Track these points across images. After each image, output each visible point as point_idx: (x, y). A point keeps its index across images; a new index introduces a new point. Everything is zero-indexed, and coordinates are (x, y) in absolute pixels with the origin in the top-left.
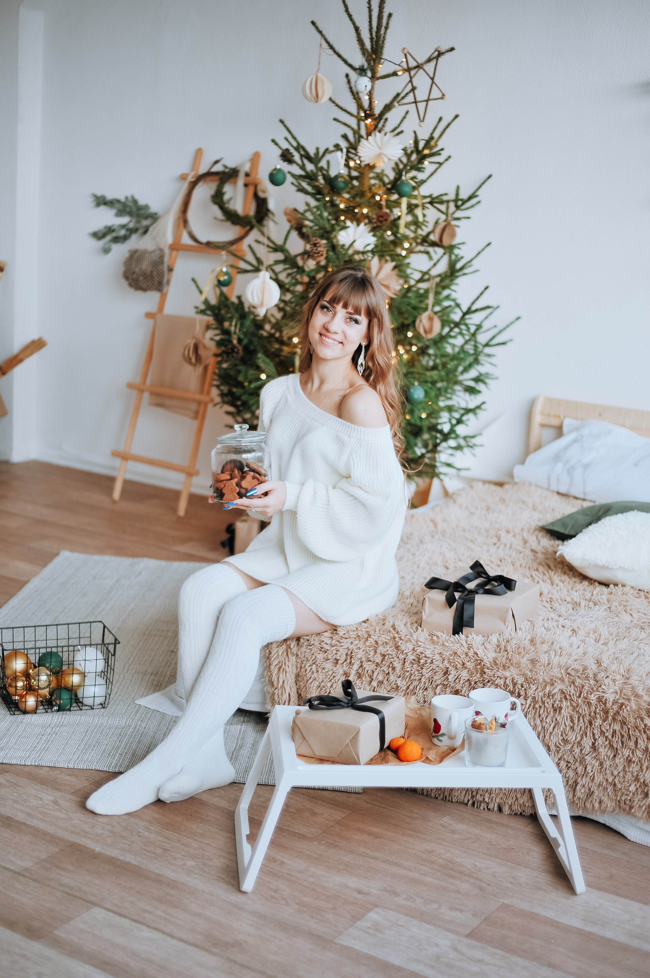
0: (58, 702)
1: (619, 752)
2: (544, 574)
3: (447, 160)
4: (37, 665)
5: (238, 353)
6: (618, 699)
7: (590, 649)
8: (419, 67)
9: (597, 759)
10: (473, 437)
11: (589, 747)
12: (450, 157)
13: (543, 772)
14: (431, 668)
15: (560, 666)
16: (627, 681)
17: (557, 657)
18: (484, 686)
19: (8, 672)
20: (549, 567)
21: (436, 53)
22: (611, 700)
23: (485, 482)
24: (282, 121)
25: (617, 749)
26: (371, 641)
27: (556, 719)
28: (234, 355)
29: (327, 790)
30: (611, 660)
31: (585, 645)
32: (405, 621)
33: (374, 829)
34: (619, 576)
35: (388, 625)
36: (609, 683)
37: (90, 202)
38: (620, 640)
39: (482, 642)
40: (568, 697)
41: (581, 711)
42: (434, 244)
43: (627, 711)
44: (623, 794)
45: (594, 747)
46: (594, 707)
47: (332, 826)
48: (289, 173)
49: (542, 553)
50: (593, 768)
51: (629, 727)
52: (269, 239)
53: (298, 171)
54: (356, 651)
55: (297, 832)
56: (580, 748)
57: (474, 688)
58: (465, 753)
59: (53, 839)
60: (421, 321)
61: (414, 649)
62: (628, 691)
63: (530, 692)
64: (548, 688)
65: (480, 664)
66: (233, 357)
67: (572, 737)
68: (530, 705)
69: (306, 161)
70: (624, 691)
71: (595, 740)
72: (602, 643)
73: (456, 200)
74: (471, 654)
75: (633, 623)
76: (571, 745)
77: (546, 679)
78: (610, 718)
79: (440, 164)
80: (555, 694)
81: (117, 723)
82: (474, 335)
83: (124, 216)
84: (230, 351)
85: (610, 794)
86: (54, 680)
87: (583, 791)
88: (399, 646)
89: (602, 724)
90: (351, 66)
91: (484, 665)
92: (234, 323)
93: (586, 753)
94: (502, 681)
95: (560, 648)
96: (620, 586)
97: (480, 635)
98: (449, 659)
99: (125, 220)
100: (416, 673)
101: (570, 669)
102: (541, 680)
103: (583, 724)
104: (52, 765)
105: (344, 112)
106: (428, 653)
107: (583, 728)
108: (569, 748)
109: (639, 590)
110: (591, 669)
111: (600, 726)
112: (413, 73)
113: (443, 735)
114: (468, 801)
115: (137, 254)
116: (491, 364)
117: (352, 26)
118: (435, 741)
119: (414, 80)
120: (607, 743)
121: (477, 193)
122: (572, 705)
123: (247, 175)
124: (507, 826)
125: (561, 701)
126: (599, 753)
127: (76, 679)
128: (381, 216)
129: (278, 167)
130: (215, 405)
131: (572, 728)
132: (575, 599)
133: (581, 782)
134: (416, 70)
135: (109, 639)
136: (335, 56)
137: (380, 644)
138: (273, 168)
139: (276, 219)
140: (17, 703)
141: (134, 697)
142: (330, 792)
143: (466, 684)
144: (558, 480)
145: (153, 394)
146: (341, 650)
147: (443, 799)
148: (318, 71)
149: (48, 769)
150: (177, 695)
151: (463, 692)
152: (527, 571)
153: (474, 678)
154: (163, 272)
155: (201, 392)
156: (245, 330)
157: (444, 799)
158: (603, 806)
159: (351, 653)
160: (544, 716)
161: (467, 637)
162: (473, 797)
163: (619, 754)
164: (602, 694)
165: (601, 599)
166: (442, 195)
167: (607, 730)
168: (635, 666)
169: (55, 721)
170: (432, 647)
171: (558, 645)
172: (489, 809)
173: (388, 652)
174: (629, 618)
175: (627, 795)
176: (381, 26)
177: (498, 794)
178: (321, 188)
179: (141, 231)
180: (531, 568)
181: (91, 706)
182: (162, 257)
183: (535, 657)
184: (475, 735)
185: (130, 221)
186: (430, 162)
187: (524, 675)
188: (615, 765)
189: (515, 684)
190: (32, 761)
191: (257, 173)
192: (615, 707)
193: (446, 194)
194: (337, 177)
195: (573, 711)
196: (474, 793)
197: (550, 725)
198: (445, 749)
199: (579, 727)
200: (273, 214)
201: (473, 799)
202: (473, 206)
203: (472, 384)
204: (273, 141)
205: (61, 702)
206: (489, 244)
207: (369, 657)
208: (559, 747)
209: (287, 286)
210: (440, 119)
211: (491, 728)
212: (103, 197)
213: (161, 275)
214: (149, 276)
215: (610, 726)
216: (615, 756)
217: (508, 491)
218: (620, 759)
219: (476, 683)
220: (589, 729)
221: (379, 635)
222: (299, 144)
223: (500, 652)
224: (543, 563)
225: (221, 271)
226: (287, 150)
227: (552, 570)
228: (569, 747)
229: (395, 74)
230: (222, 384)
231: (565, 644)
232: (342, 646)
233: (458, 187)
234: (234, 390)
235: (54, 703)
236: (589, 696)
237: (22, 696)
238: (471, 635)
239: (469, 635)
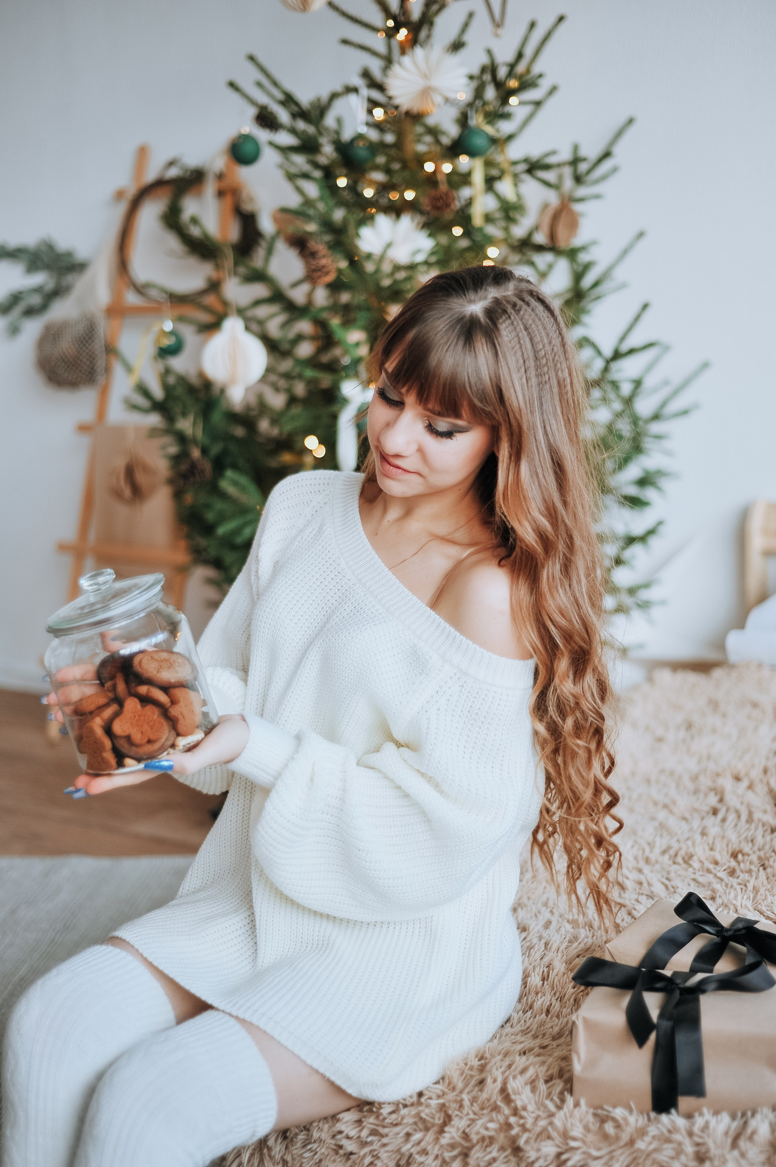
3: (550, 94)
10: (645, 587)
12: (554, 88)
24: (252, 58)
26: (452, 1133)
32: (531, 1072)
42: (540, 248)
48: (269, 143)
53: (287, 140)
61: (559, 1155)
69: (298, 121)
73: (574, 164)
79: (538, 104)
82: (628, 401)
83: (38, 272)
84: (189, 472)
97: (724, 1116)
99: (39, 279)
105: (359, 27)
115: (54, 330)
116: (665, 452)
121: (612, 151)
123: (219, 178)
128: (439, 201)
129: (249, 134)
137: (475, 1141)
138: (239, 134)
146: (383, 1155)
154: (97, 356)
156: (214, 432)
161: (691, 1122)
166: (547, 155)
178: (329, 164)
182: (93, 329)
185: (48, 280)
186: (522, 103)
193: (553, 153)
194: (353, 141)
202: (606, 175)
203: (633, 491)
204: (232, 85)
206: (641, 235)
209: (281, 346)
210: (532, 25)
213: (92, 358)
214: (74, 361)
217: (721, 682)
221: (472, 1116)
222: (286, 95)
225: (163, 330)
226: (267, 107)
232: (384, 1145)
238: (701, 1114)
239: (696, 1114)
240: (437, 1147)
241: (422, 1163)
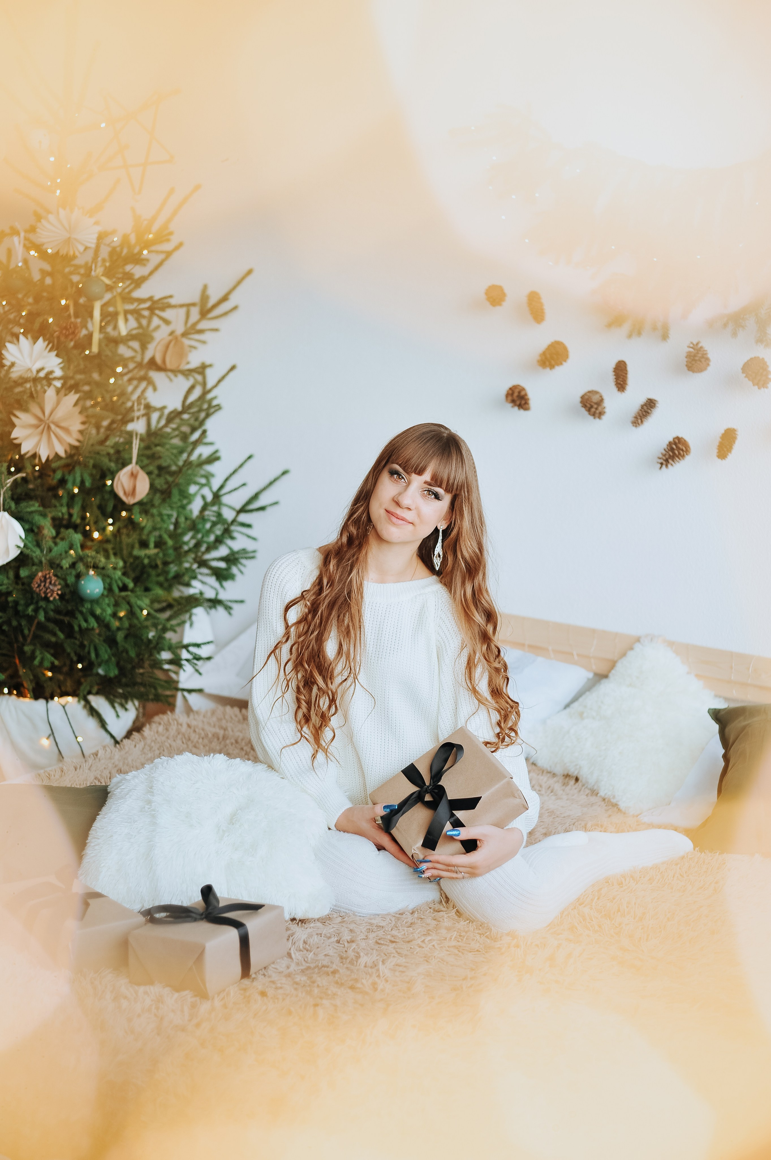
3: (177, 248)
8: (129, 116)
10: (198, 645)
12: (181, 244)
21: (156, 97)
60: (119, 479)
73: (202, 303)
79: (169, 253)
82: (217, 496)
112: (119, 123)
116: (249, 537)
119: (122, 134)
121: (233, 294)
128: (66, 328)
134: (124, 121)
166: (165, 298)
186: (153, 252)
193: (171, 297)
194: (14, 272)
202: (226, 314)
203: (222, 565)
206: (233, 368)
210: (172, 191)
229: (96, 126)
233: (205, 288)
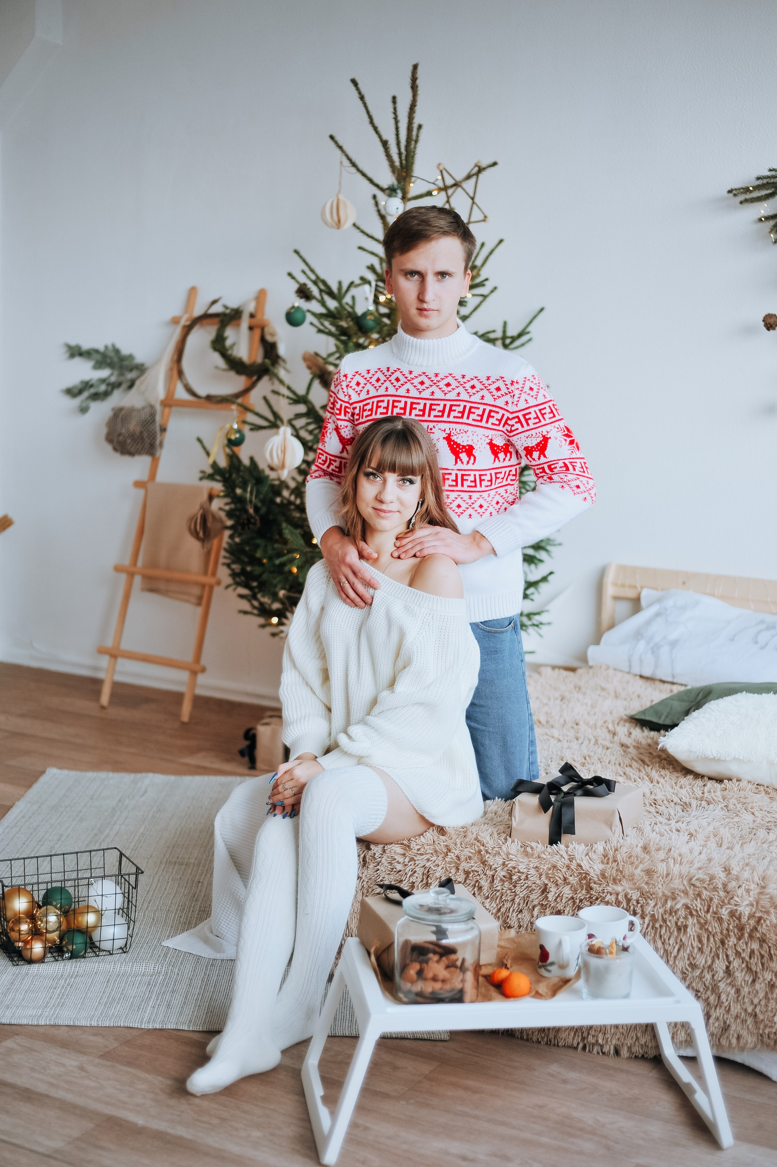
0: (70, 947)
1: (759, 975)
2: (640, 770)
3: (492, 291)
4: (40, 903)
5: (255, 524)
6: (754, 913)
7: (715, 855)
8: (456, 185)
9: (733, 986)
10: (538, 614)
11: (722, 972)
12: (495, 288)
13: (678, 1002)
14: (526, 885)
15: (681, 876)
16: (763, 890)
17: (677, 866)
18: (591, 904)
19: (9, 914)
20: (643, 762)
21: (476, 169)
22: (747, 913)
23: (554, 667)
24: (297, 252)
25: (756, 972)
26: (451, 856)
27: (681, 940)
28: (251, 526)
29: (407, 1039)
30: (741, 866)
31: (708, 851)
32: (490, 831)
33: (470, 1083)
34: (733, 769)
35: (471, 837)
36: (742, 893)
37: (62, 353)
38: (746, 843)
39: (585, 852)
40: (694, 913)
41: (710, 929)
43: (767, 926)
44: (766, 1026)
45: (728, 972)
46: (726, 924)
47: (420, 1082)
48: (309, 311)
49: (634, 747)
50: (728, 996)
51: (770, 945)
52: (289, 388)
53: (319, 309)
54: (434, 868)
55: (378, 1090)
56: (711, 974)
57: (579, 908)
58: (581, 984)
59: (83, 1113)
61: (504, 864)
62: (765, 902)
63: (648, 909)
64: (669, 903)
65: (585, 878)
66: (249, 528)
67: (701, 960)
68: (648, 925)
69: (326, 298)
70: (761, 902)
71: (730, 963)
72: (726, 847)
73: (504, 338)
74: (573, 866)
75: (757, 823)
76: (699, 971)
77: (666, 892)
78: (746, 935)
79: (485, 297)
80: (678, 909)
81: (143, 970)
83: (104, 368)
84: (246, 522)
85: (750, 1026)
86: (64, 921)
87: (716, 1025)
88: (485, 861)
89: (737, 943)
90: (377, 186)
91: (590, 879)
92: (249, 489)
93: (720, 979)
94: (613, 898)
95: (680, 855)
96: (734, 780)
97: (583, 844)
98: (547, 874)
99: (105, 373)
100: (509, 892)
101: (694, 879)
102: (661, 894)
103: (714, 944)
104: (72, 1024)
105: (370, 239)
106: (522, 867)
107: (714, 949)
108: (698, 974)
109: (757, 785)
110: (720, 878)
111: (735, 945)
112: (450, 191)
113: (552, 964)
114: (578, 1044)
115: (123, 412)
117: (377, 140)
118: (543, 972)
119: (452, 200)
120: (744, 965)
121: (528, 330)
122: (699, 922)
123: (252, 316)
124: (627, 1072)
125: (686, 918)
126: (735, 978)
127: (91, 919)
129: (296, 305)
130: (227, 587)
131: (701, 950)
132: (684, 800)
133: (714, 1015)
134: (454, 189)
135: (128, 868)
136: (359, 175)
137: (462, 859)
138: (290, 306)
139: (288, 366)
140: (20, 951)
141: (159, 939)
142: (411, 1041)
143: (569, 902)
144: (641, 661)
145: (147, 578)
147: (547, 1044)
148: (339, 192)
149: (66, 1029)
150: (212, 933)
151: (566, 912)
152: (619, 768)
153: (579, 895)
154: (155, 432)
155: (205, 573)
156: (262, 497)
157: (549, 1043)
158: (742, 1042)
159: (428, 872)
160: (666, 937)
161: (567, 847)
162: (583, 1039)
163: (759, 978)
164: (735, 908)
165: (716, 796)
166: (489, 332)
167: (743, 950)
168: (771, 872)
169: (68, 970)
170: (526, 860)
171: (677, 852)
172: (604, 1053)
173: (473, 869)
174: (751, 818)
175: (771, 1027)
176: (411, 139)
177: (615, 1034)
178: (347, 328)
179: (124, 386)
180: (622, 765)
181: (109, 951)
182: (153, 415)
183: (651, 867)
184: (594, 961)
185: (112, 374)
186: (473, 295)
187: (639, 889)
188: (754, 992)
189: (629, 900)
190: (46, 1020)
191: (263, 314)
192: (752, 922)
193: (494, 331)
194: (365, 315)
195: (701, 929)
196: (585, 1034)
197: (674, 947)
198: (556, 980)
199: (709, 948)
200: (284, 361)
201: (584, 1041)
202: (523, 345)
203: (531, 552)
204: (290, 274)
205: (74, 947)
207: (450, 875)
208: (685, 973)
209: (310, 444)
210: (483, 245)
211: (611, 953)
212: (78, 347)
213: (153, 437)
214: (138, 438)
215: (747, 944)
216: (754, 981)
217: (582, 676)
218: (761, 984)
219: (581, 901)
220: (721, 950)
222: (318, 277)
223: (608, 863)
224: (636, 758)
225: (232, 428)
226: (305, 285)
227: (648, 766)
228: (697, 972)
229: (429, 194)
230: (234, 562)
231: (685, 850)
233: (505, 323)
234: (249, 569)
235: (65, 949)
236: (720, 910)
237: (26, 942)
238: (572, 844)
239: (570, 844)
240: (443, 863)
241: (434, 870)
